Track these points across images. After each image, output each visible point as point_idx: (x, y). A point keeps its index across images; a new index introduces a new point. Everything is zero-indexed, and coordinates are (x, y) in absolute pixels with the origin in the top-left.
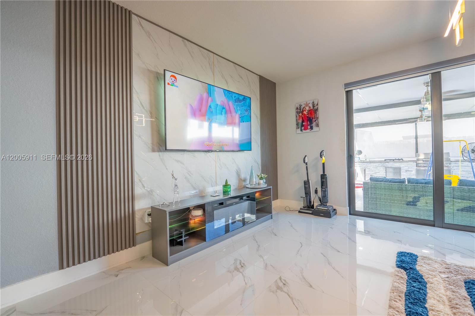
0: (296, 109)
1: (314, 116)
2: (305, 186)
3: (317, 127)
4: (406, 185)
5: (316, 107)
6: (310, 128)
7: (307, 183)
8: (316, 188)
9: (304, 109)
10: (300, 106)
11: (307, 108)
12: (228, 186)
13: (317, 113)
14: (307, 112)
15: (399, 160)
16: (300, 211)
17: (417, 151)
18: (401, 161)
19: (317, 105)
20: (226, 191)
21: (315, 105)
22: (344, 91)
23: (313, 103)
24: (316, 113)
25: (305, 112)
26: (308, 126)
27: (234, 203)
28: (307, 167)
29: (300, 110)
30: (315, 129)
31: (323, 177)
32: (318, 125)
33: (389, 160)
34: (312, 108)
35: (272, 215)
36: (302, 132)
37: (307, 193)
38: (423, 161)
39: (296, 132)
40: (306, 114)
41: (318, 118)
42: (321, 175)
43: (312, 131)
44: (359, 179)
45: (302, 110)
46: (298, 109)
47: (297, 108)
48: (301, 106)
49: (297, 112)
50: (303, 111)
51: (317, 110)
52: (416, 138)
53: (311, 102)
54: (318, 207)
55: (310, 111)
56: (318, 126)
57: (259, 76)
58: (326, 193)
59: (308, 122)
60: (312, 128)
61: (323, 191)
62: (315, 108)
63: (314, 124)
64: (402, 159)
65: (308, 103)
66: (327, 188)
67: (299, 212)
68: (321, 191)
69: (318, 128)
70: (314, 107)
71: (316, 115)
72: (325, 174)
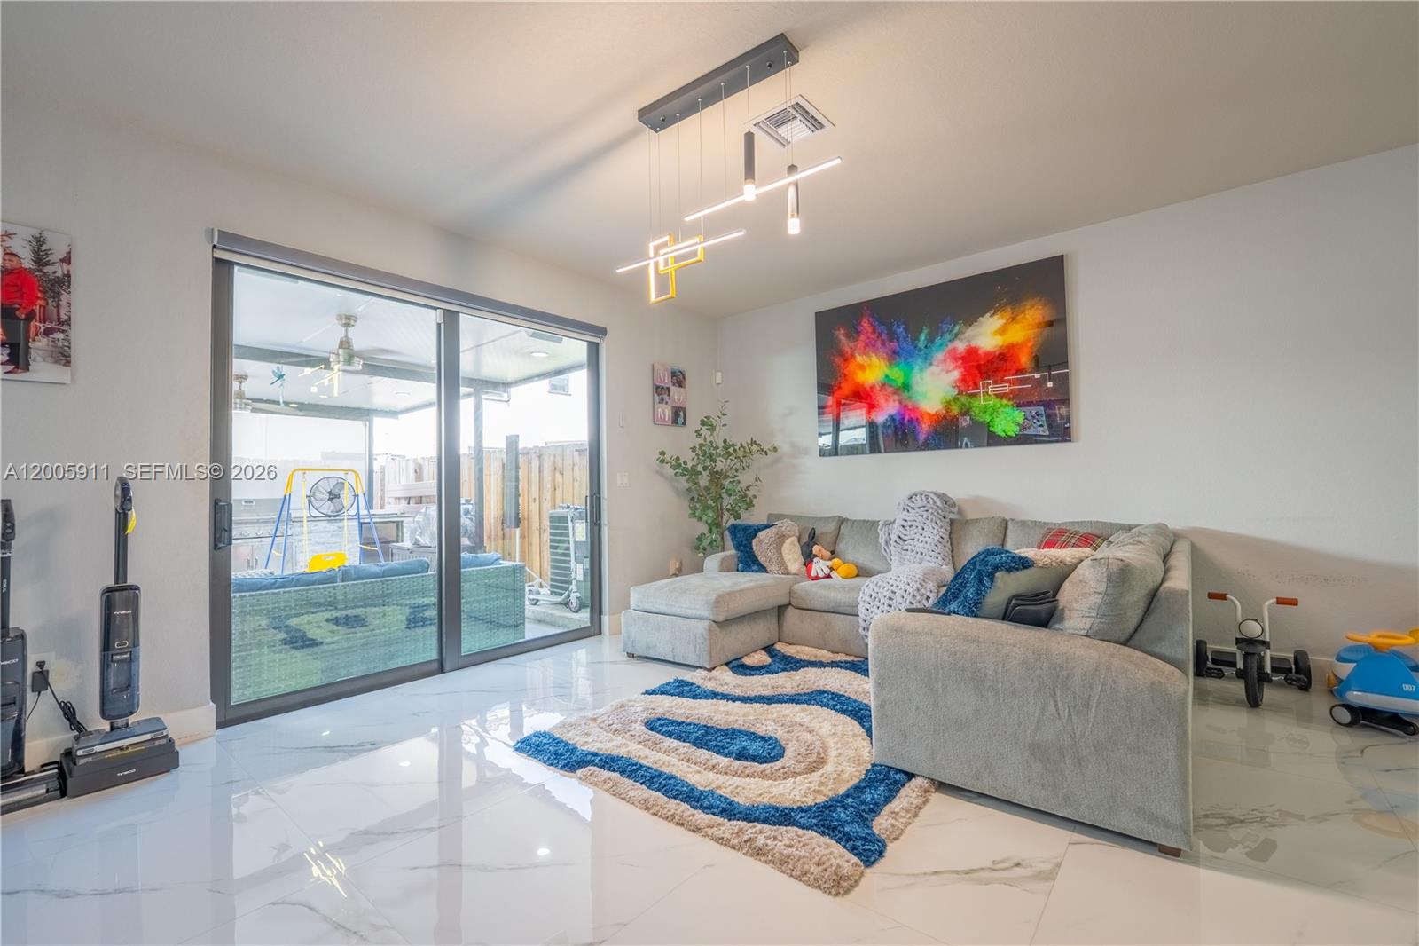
3: (57, 362)
5: (57, 271)
8: (41, 663)
13: (63, 298)
19: (67, 260)
21: (53, 258)
23: (39, 241)
24: (55, 297)
30: (43, 369)
31: (120, 599)
34: (27, 263)
41: (68, 323)
43: (25, 377)
51: (64, 283)
53: (24, 233)
56: (67, 362)
58: (134, 668)
61: (120, 661)
62: (48, 270)
63: (39, 347)
68: (104, 667)
69: (67, 369)
70: (40, 262)
71: (57, 306)
72: (129, 582)
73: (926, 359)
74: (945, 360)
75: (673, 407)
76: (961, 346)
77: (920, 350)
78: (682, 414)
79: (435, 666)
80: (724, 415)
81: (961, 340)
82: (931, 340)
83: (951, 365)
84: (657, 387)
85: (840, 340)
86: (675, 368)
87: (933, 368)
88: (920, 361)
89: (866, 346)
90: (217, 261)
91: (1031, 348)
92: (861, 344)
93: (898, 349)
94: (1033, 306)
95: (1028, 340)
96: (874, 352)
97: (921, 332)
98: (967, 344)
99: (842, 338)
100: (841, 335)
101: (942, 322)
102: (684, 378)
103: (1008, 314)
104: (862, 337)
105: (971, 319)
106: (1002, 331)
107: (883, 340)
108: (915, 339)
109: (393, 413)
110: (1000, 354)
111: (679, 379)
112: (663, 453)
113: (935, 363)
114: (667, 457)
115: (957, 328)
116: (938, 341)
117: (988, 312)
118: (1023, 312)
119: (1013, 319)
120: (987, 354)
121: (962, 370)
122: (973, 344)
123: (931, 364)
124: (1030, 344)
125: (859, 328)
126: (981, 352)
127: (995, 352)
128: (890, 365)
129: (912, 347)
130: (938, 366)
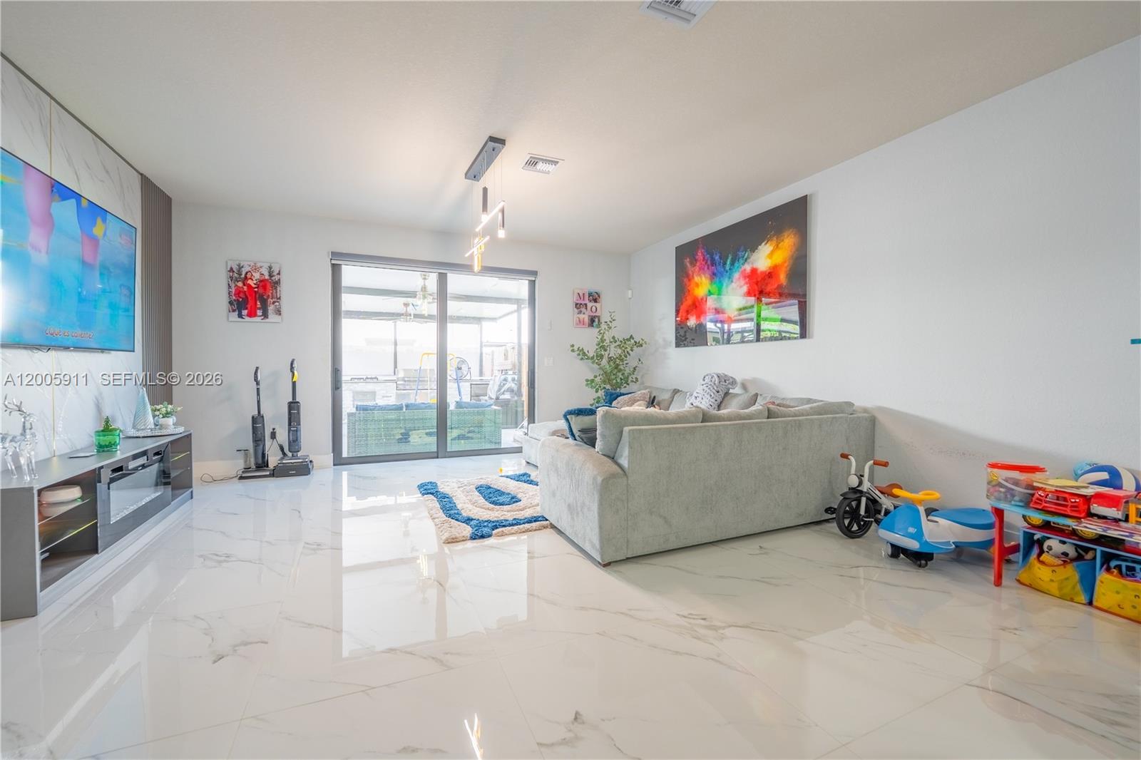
0: (229, 271)
1: (272, 294)
2: (253, 427)
3: (277, 314)
4: (404, 412)
5: (276, 278)
6: (261, 314)
7: (257, 420)
8: (274, 429)
9: (249, 276)
10: (240, 267)
11: (257, 276)
12: (115, 433)
13: (278, 289)
14: (255, 282)
15: (371, 378)
16: (243, 475)
17: (396, 367)
18: (375, 380)
19: (279, 274)
20: (110, 443)
21: (275, 274)
22: (330, 264)
23: (270, 268)
24: (276, 288)
25: (250, 282)
26: (258, 311)
27: (139, 466)
28: (258, 389)
29: (240, 274)
30: (272, 317)
31: (294, 406)
32: (279, 312)
33: (358, 379)
34: (267, 277)
35: (192, 492)
36: (240, 320)
37: (258, 439)
38: (405, 381)
39: (228, 319)
40: (254, 286)
41: (280, 298)
42: (290, 403)
43: (267, 320)
44: (348, 406)
45: (243, 276)
46: (234, 272)
47: (231, 270)
48: (242, 267)
49: (231, 278)
50: (246, 278)
51: (278, 282)
52: (396, 344)
53: (266, 265)
54: (284, 462)
55: (263, 284)
56: (280, 314)
57: (140, 176)
58: (299, 433)
59: (258, 303)
60: (265, 315)
61: (293, 431)
62: (273, 278)
63: (271, 308)
64: (376, 378)
65: (258, 265)
66: (300, 425)
67: (241, 478)
68: (289, 432)
69: (280, 317)
70: (271, 276)
71: (276, 292)
72: (297, 400)
73: (730, 278)
74: (739, 278)
75: (589, 316)
76: (748, 267)
77: (727, 272)
78: (597, 320)
79: (436, 455)
80: (614, 320)
81: (749, 263)
82: (732, 264)
83: (742, 282)
84: (577, 304)
85: (687, 266)
86: (592, 291)
87: (733, 284)
88: (726, 280)
89: (700, 269)
90: (333, 265)
91: (786, 267)
92: (697, 269)
93: (715, 271)
94: (788, 236)
95: (785, 262)
96: (704, 274)
97: (727, 258)
98: (751, 266)
99: (688, 264)
100: (687, 262)
101: (739, 251)
102: (599, 296)
103: (774, 242)
104: (698, 264)
105: (754, 248)
106: (771, 255)
107: (708, 265)
108: (725, 264)
109: (493, 319)
110: (769, 273)
111: (595, 298)
112: (573, 346)
113: (734, 281)
114: (576, 348)
115: (746, 255)
116: (736, 265)
117: (764, 241)
118: (783, 240)
119: (777, 247)
120: (763, 273)
121: (748, 285)
122: (755, 266)
123: (732, 282)
124: (786, 265)
125: (697, 257)
126: (759, 272)
127: (766, 272)
128: (712, 282)
129: (723, 270)
130: (735, 283)
